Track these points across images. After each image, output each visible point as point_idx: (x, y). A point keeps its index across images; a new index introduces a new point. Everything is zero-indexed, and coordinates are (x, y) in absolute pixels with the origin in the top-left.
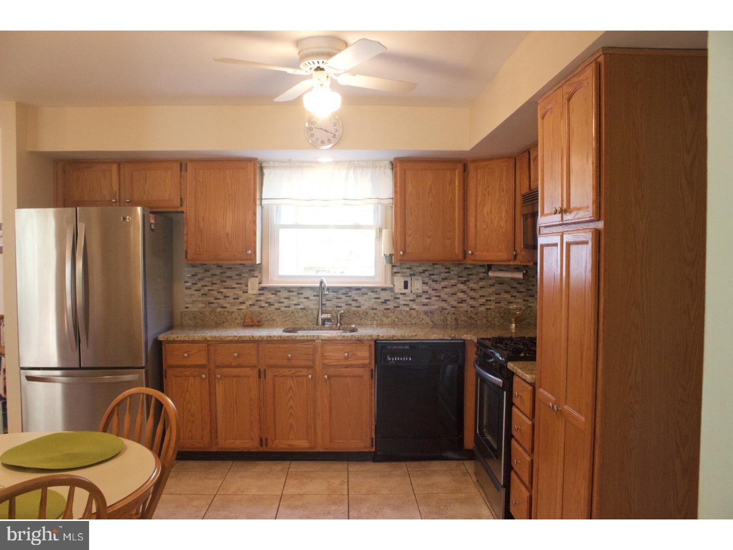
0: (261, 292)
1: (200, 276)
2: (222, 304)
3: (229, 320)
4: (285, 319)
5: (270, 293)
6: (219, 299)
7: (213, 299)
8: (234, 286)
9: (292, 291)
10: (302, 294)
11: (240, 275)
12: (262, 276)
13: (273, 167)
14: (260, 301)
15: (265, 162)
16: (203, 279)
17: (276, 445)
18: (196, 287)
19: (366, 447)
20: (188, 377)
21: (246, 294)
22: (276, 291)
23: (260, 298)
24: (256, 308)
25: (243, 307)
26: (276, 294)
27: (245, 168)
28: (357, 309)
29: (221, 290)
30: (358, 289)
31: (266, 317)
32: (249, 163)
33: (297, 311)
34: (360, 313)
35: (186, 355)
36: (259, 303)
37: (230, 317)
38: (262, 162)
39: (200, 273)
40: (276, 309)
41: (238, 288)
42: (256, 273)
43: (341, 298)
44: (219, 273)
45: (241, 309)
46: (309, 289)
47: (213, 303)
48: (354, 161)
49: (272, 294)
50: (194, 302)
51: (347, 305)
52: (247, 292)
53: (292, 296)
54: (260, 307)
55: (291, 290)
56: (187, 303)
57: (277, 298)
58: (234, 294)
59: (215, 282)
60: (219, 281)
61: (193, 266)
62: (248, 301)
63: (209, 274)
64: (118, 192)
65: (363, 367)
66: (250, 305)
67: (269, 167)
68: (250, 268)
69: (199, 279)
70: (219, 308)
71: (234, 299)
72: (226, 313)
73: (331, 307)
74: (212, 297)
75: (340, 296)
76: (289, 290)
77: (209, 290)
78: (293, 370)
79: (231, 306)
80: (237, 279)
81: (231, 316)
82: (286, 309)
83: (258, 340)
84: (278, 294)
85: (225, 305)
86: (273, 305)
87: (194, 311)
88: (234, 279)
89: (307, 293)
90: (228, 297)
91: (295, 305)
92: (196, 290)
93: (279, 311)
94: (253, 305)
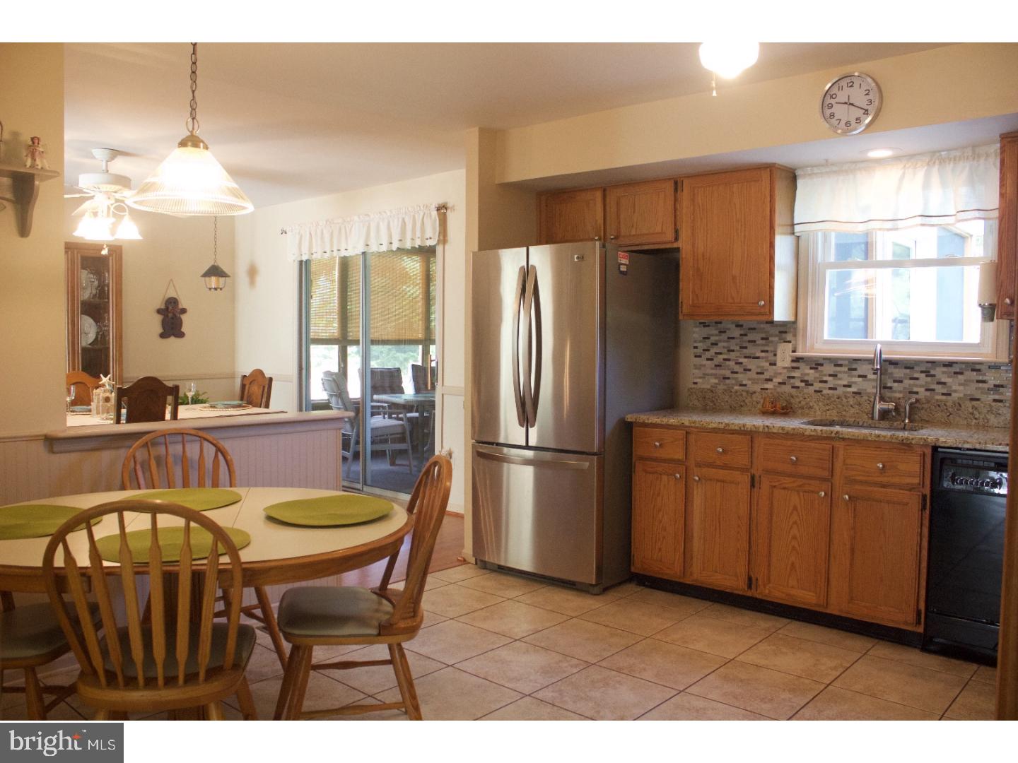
0: (795, 365)
1: (713, 339)
2: (740, 380)
3: (748, 404)
4: (827, 408)
5: (809, 367)
6: (737, 373)
7: (729, 372)
8: (757, 355)
9: (841, 365)
10: (855, 369)
11: (766, 339)
12: (796, 340)
13: (809, 175)
14: (793, 377)
15: (799, 168)
16: (716, 344)
17: (770, 591)
18: (708, 355)
19: (906, 623)
20: (661, 474)
21: (774, 367)
22: (816, 364)
23: (793, 374)
24: (787, 389)
25: (769, 385)
26: (817, 368)
27: (758, 181)
28: (944, 397)
29: (740, 360)
30: (949, 364)
31: (800, 402)
32: (763, 172)
33: (845, 396)
34: (948, 404)
35: (657, 444)
36: (792, 381)
37: (749, 399)
38: (795, 170)
39: (712, 335)
40: (815, 391)
41: (763, 358)
42: (789, 337)
43: (917, 379)
44: (738, 336)
45: (767, 389)
46: (867, 362)
47: (728, 378)
48: (939, 151)
49: (811, 368)
50: (704, 376)
51: (927, 390)
52: (775, 364)
53: (840, 372)
54: (793, 387)
55: (840, 362)
56: (696, 378)
57: (817, 375)
58: (758, 367)
59: (732, 348)
60: (738, 348)
61: (705, 325)
62: (776, 377)
63: (724, 337)
64: (602, 226)
65: (910, 490)
66: (780, 383)
67: (804, 176)
68: (782, 329)
69: (713, 344)
70: (737, 385)
71: (758, 373)
72: (744, 394)
73: (900, 392)
74: (729, 369)
75: (916, 375)
76: (836, 362)
77: (725, 360)
78: (800, 482)
79: (752, 383)
80: (763, 345)
81: (752, 398)
82: (831, 392)
83: (751, 431)
84: (820, 368)
85: (744, 383)
86: (812, 385)
87: (704, 389)
88: (759, 345)
89: (864, 369)
90: (750, 370)
91: (845, 386)
92: (708, 359)
93: (819, 394)
94: (784, 383)
